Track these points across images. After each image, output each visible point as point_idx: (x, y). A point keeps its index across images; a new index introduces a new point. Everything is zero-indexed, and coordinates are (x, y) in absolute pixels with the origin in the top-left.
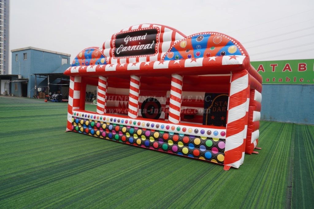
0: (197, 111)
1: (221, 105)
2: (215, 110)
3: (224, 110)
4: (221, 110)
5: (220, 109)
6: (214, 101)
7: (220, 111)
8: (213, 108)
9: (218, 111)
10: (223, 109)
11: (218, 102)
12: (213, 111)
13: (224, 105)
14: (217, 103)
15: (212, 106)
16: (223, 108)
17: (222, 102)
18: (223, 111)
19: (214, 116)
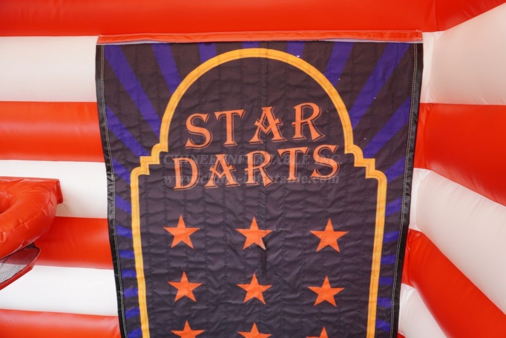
0: (54, 188)
1: (230, 141)
2: (194, 179)
3: (257, 174)
4: (239, 170)
5: (227, 170)
6: (178, 109)
7: (231, 181)
8: (177, 162)
9: (211, 183)
10: (250, 170)
11: (204, 117)
12: (178, 185)
13: (255, 139)
14: (199, 123)
15: (162, 145)
16: (250, 156)
17: (240, 112)
18: (251, 180)
19: (187, 224)
